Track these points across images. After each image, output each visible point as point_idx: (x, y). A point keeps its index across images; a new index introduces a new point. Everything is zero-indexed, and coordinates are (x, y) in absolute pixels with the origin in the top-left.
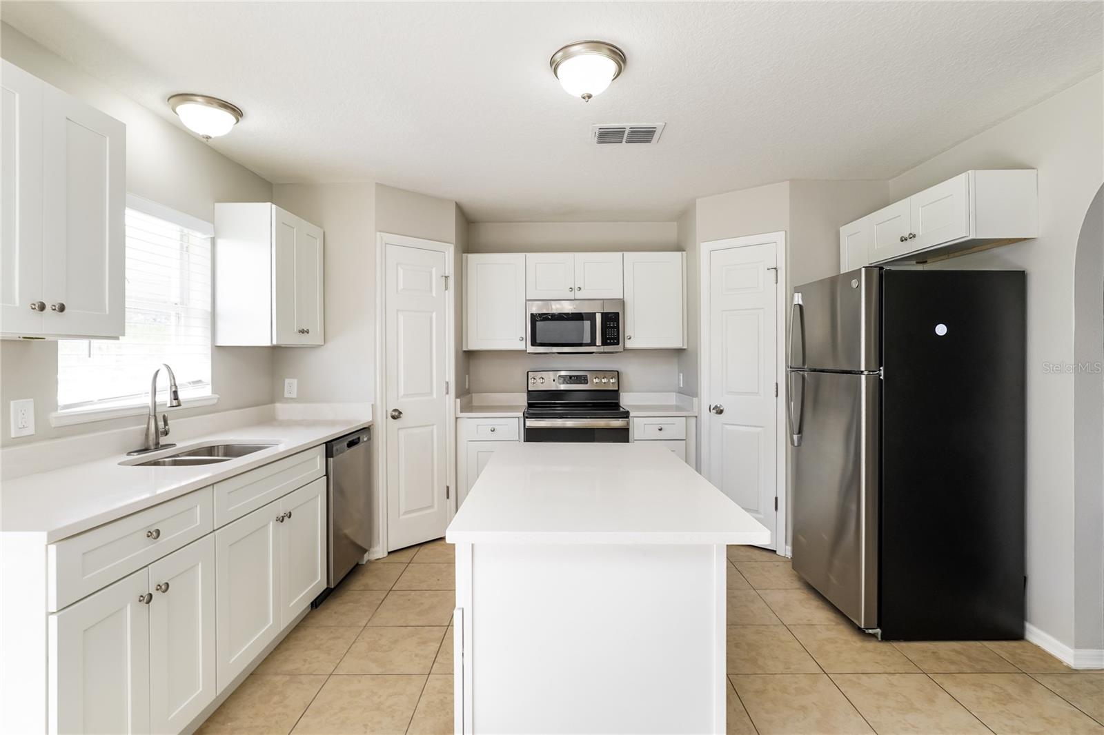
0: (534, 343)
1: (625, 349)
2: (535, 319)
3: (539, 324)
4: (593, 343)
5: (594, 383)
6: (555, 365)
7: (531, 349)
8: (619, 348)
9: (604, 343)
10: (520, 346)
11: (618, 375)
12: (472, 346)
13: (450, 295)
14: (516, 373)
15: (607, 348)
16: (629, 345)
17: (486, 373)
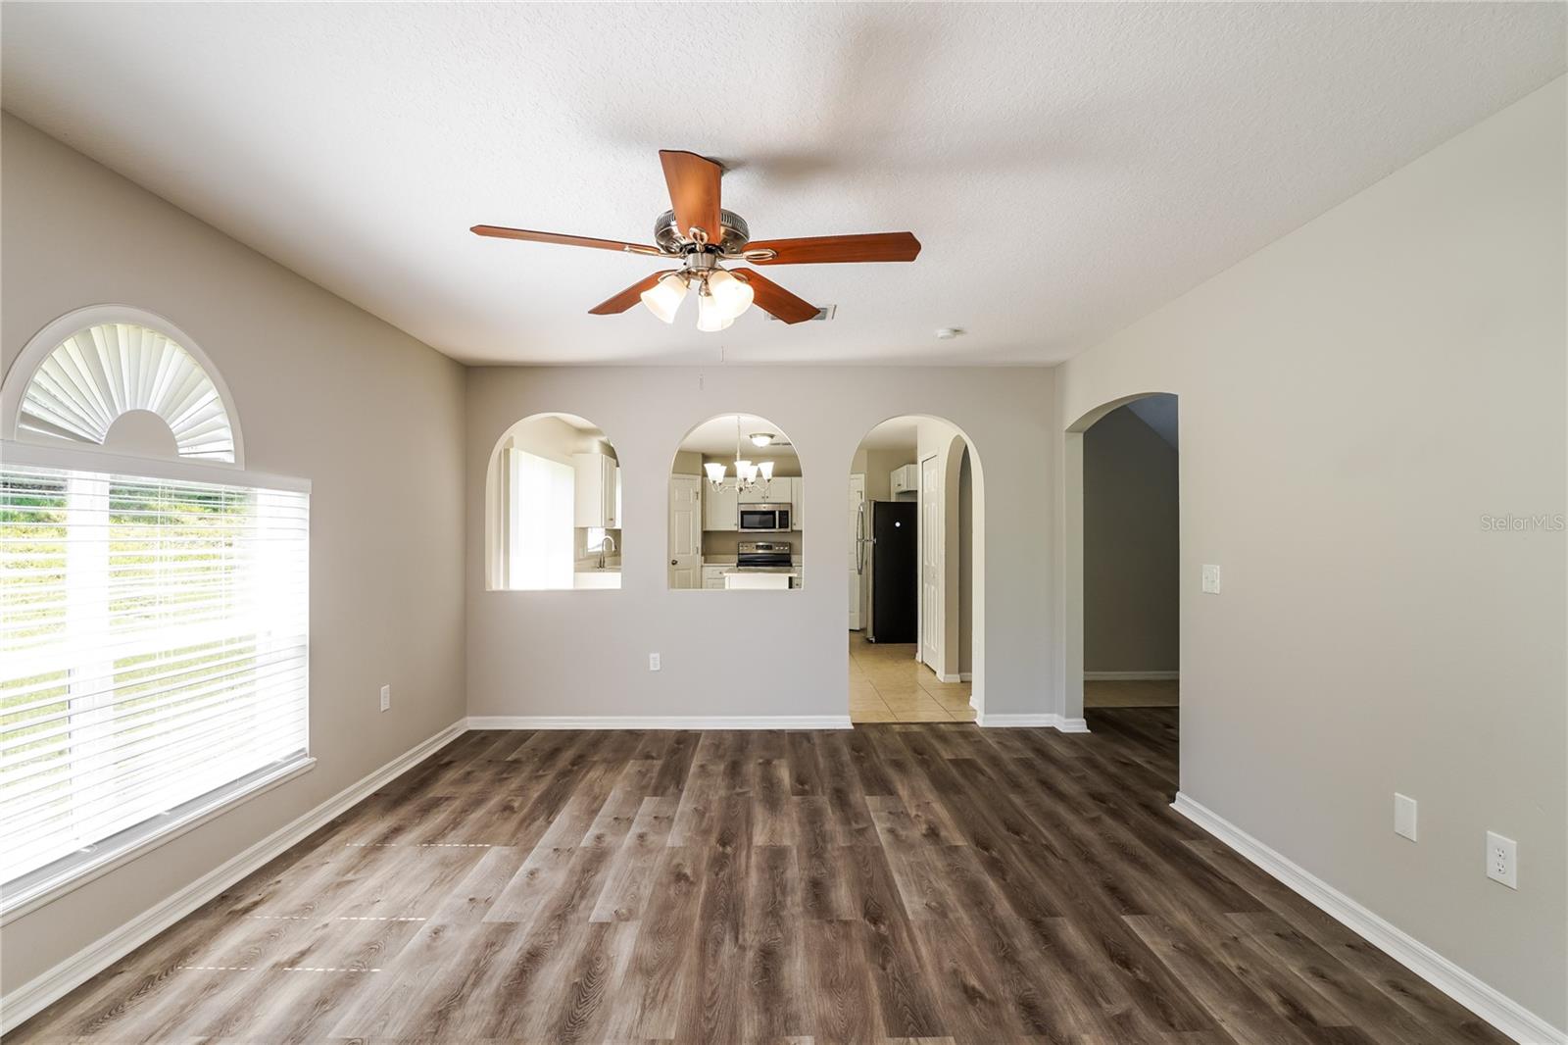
0: (742, 527)
1: (792, 531)
2: (743, 513)
3: (745, 516)
4: (774, 527)
5: (777, 549)
6: (756, 540)
7: (741, 530)
8: (789, 530)
9: (780, 527)
10: (735, 529)
11: (790, 545)
12: (710, 528)
13: (699, 502)
14: (732, 544)
15: (782, 530)
16: (795, 528)
17: (716, 544)
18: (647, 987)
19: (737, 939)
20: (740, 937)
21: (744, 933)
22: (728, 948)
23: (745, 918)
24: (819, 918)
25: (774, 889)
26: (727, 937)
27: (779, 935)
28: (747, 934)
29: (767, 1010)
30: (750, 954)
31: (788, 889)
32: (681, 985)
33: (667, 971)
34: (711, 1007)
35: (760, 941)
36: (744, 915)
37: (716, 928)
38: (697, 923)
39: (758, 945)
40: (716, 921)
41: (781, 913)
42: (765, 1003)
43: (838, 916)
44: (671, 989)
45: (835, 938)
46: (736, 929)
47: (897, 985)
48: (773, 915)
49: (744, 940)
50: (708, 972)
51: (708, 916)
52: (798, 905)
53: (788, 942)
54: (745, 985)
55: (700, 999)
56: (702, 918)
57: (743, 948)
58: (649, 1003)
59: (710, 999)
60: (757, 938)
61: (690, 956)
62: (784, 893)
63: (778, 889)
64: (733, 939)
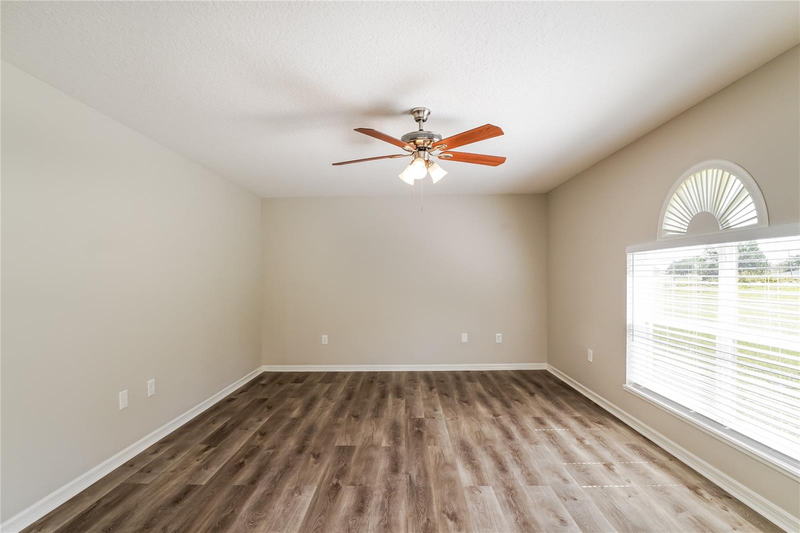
18: (444, 460)
19: (410, 477)
20: (408, 478)
21: (407, 480)
22: (414, 474)
23: (406, 488)
24: (366, 487)
25: (389, 507)
26: (415, 478)
27: (389, 479)
28: (405, 479)
29: (396, 453)
30: (403, 470)
31: (380, 506)
32: (431, 461)
33: (438, 465)
34: (417, 454)
35: (399, 476)
36: (407, 489)
37: (421, 483)
38: (432, 485)
39: (399, 475)
40: (422, 486)
41: (386, 490)
42: (397, 455)
43: (355, 488)
44: (435, 459)
45: (362, 477)
46: (411, 482)
47: (344, 459)
48: (391, 489)
49: (406, 477)
50: (421, 464)
51: (427, 489)
52: (375, 495)
53: (385, 476)
54: (405, 459)
55: (422, 456)
56: (430, 488)
57: (407, 473)
58: (441, 455)
59: (418, 456)
60: (400, 478)
61: (431, 471)
62: (383, 503)
63: (386, 507)
64: (412, 477)
